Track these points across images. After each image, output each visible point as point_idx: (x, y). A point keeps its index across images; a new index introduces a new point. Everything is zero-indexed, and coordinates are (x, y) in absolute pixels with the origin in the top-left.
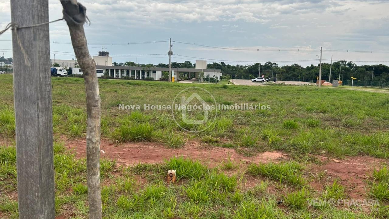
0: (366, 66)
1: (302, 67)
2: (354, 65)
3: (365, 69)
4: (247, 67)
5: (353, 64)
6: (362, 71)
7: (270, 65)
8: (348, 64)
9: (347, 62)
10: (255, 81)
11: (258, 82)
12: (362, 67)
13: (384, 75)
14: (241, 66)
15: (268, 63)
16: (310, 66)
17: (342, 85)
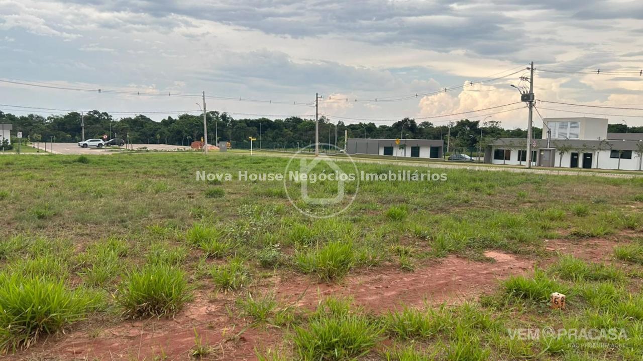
0: (246, 120)
1: (152, 120)
2: (229, 118)
3: (245, 125)
4: (52, 118)
5: (228, 116)
6: (243, 127)
7: (97, 116)
8: (221, 116)
9: (220, 114)
10: (85, 146)
11: (92, 147)
12: (241, 121)
13: (270, 133)
14: (38, 117)
15: (92, 112)
16: (167, 119)
17: (232, 149)
